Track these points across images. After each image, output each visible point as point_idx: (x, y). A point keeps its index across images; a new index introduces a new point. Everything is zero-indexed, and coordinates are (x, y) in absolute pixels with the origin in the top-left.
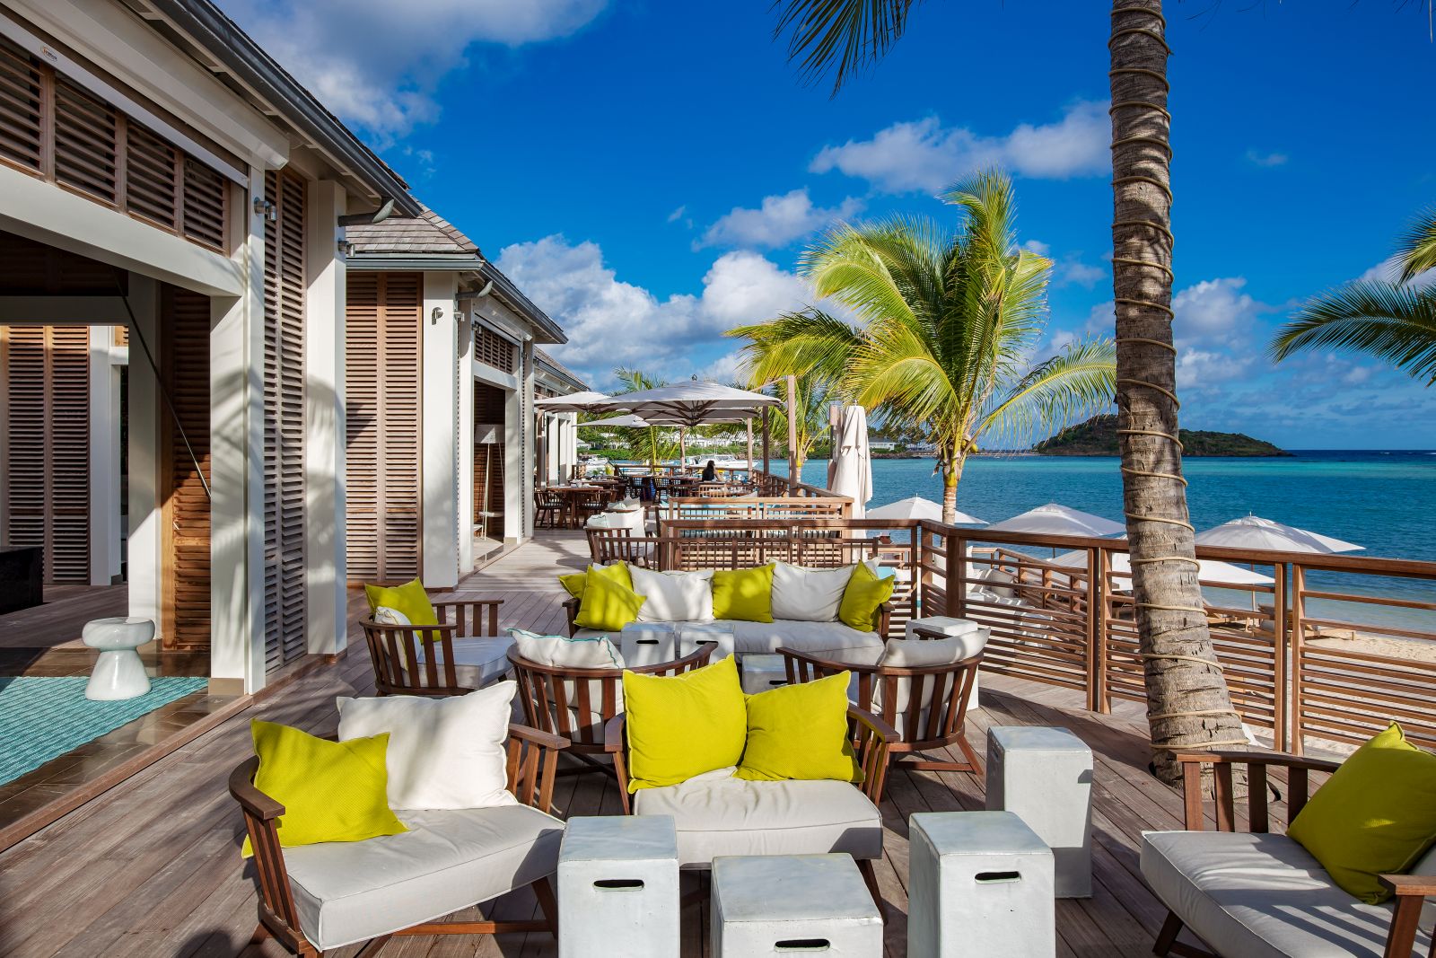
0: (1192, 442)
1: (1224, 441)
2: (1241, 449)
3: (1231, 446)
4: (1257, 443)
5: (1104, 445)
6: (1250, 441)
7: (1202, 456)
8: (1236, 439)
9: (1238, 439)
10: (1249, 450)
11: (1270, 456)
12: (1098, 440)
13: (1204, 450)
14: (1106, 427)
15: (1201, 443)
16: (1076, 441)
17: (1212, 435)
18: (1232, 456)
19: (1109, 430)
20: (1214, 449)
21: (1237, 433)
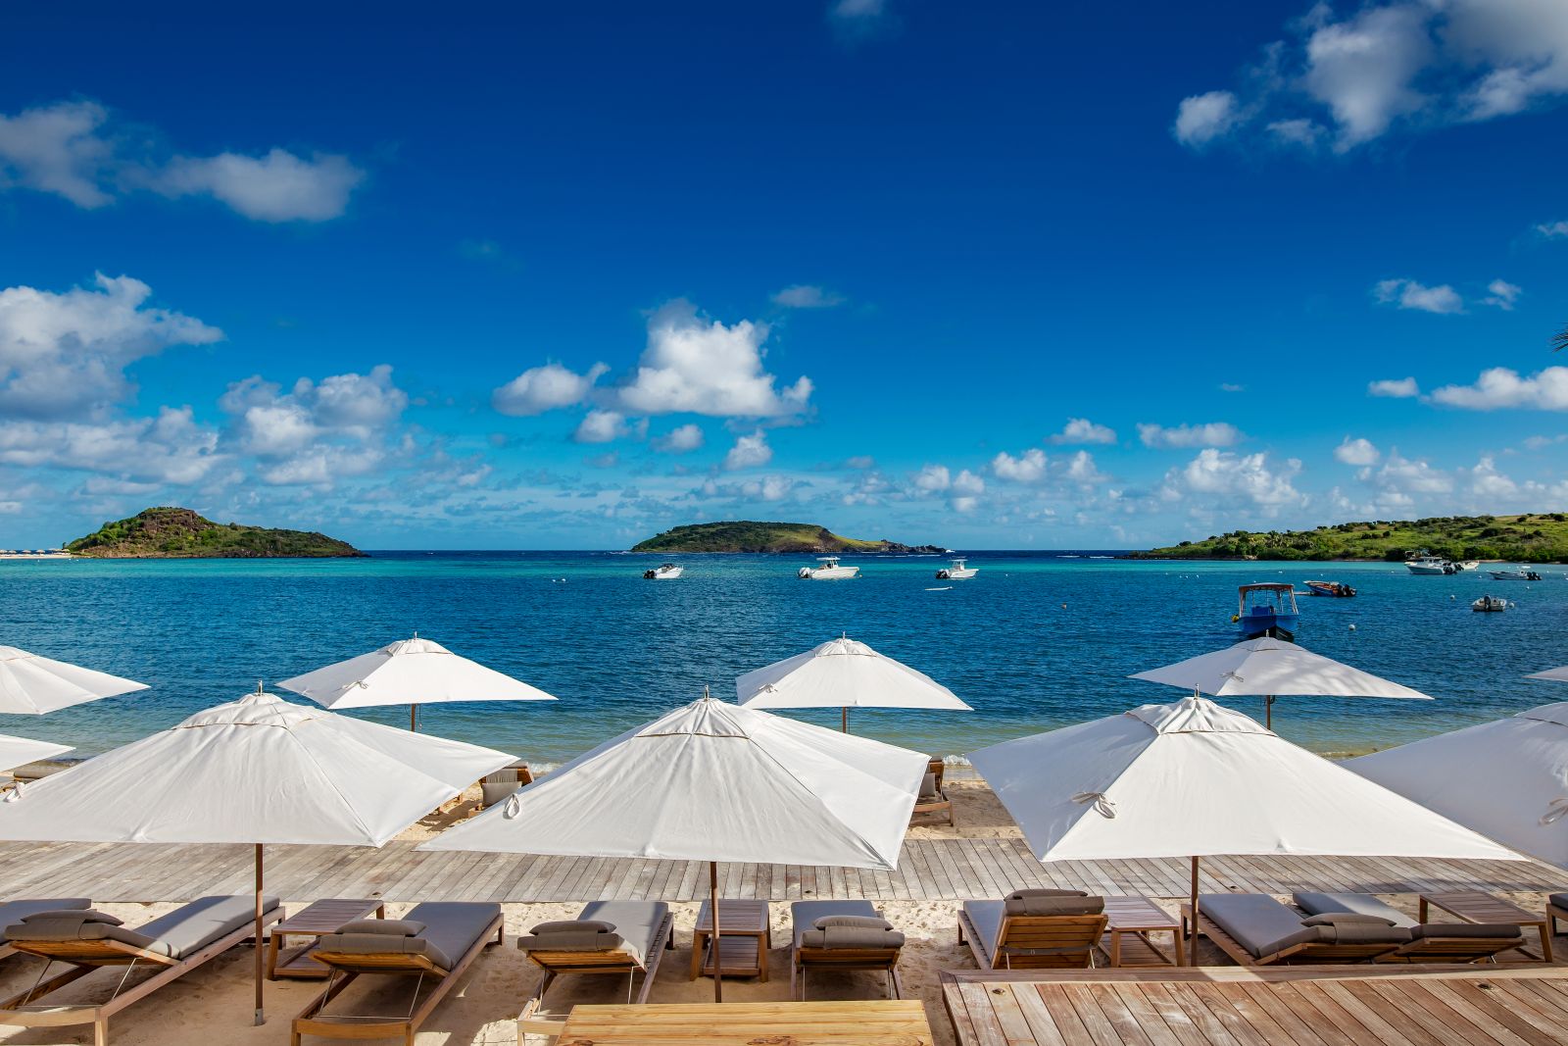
0: (264, 541)
1: (299, 540)
2: (316, 550)
3: (306, 546)
4: (333, 542)
5: (158, 545)
6: (326, 540)
7: (274, 557)
8: (312, 538)
9: (315, 538)
10: (324, 550)
11: (344, 556)
12: (151, 538)
13: (277, 550)
14: (162, 523)
15: (274, 542)
16: (121, 539)
17: (287, 533)
18: (306, 557)
19: (165, 526)
20: (287, 549)
21: (314, 532)
